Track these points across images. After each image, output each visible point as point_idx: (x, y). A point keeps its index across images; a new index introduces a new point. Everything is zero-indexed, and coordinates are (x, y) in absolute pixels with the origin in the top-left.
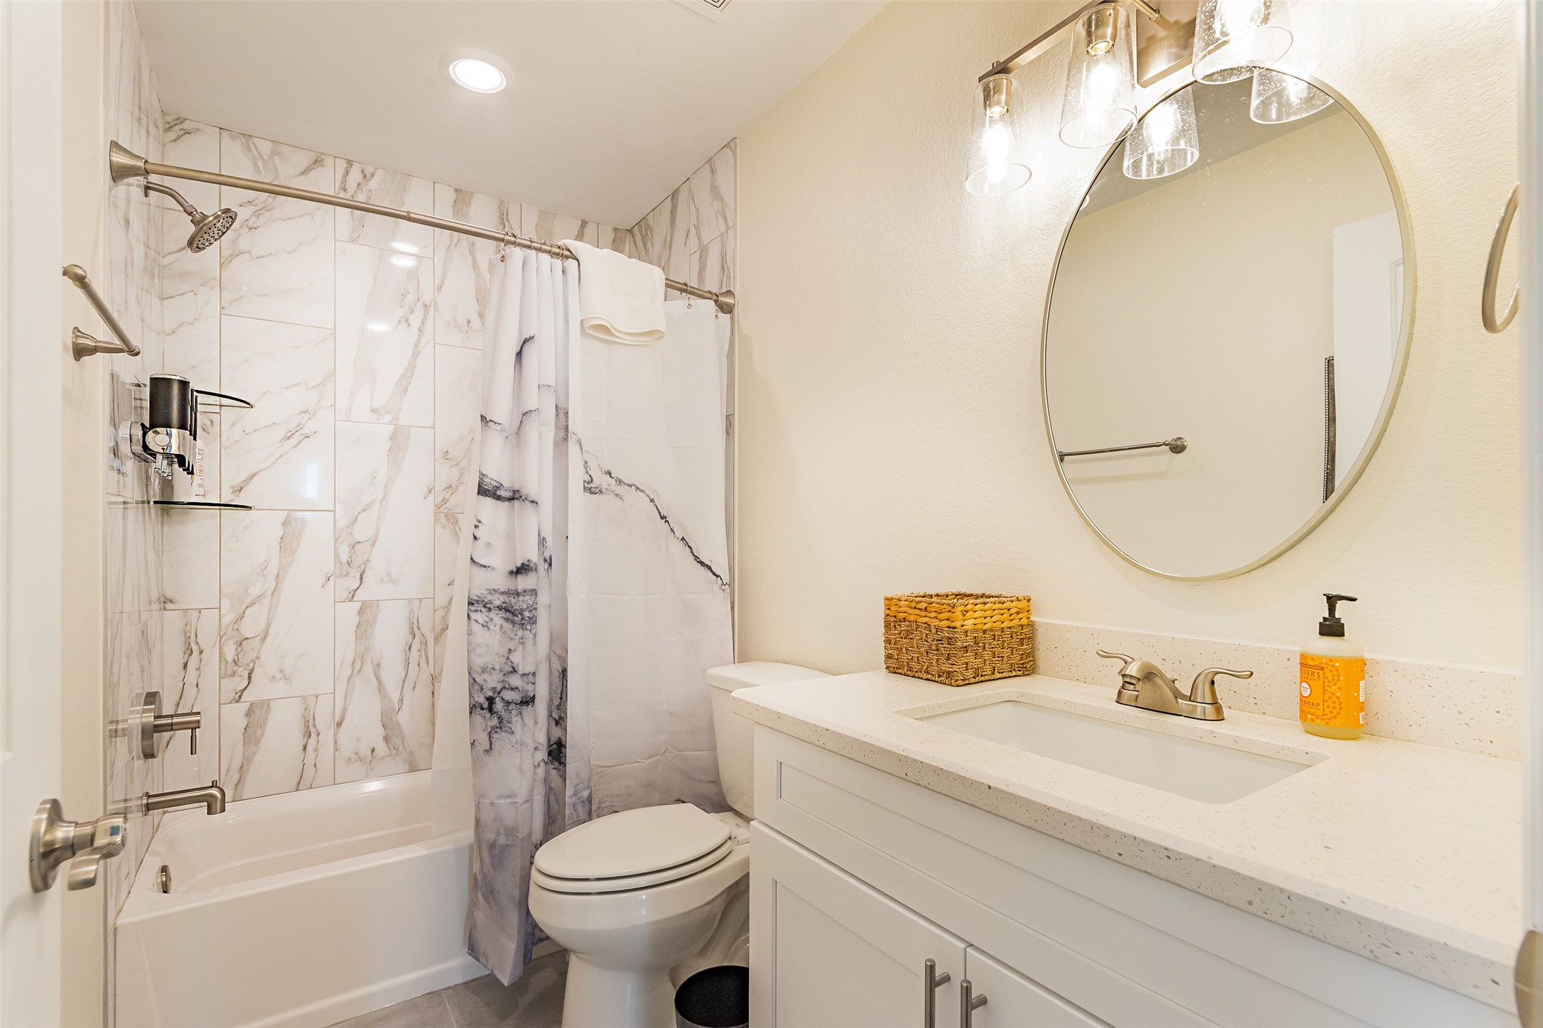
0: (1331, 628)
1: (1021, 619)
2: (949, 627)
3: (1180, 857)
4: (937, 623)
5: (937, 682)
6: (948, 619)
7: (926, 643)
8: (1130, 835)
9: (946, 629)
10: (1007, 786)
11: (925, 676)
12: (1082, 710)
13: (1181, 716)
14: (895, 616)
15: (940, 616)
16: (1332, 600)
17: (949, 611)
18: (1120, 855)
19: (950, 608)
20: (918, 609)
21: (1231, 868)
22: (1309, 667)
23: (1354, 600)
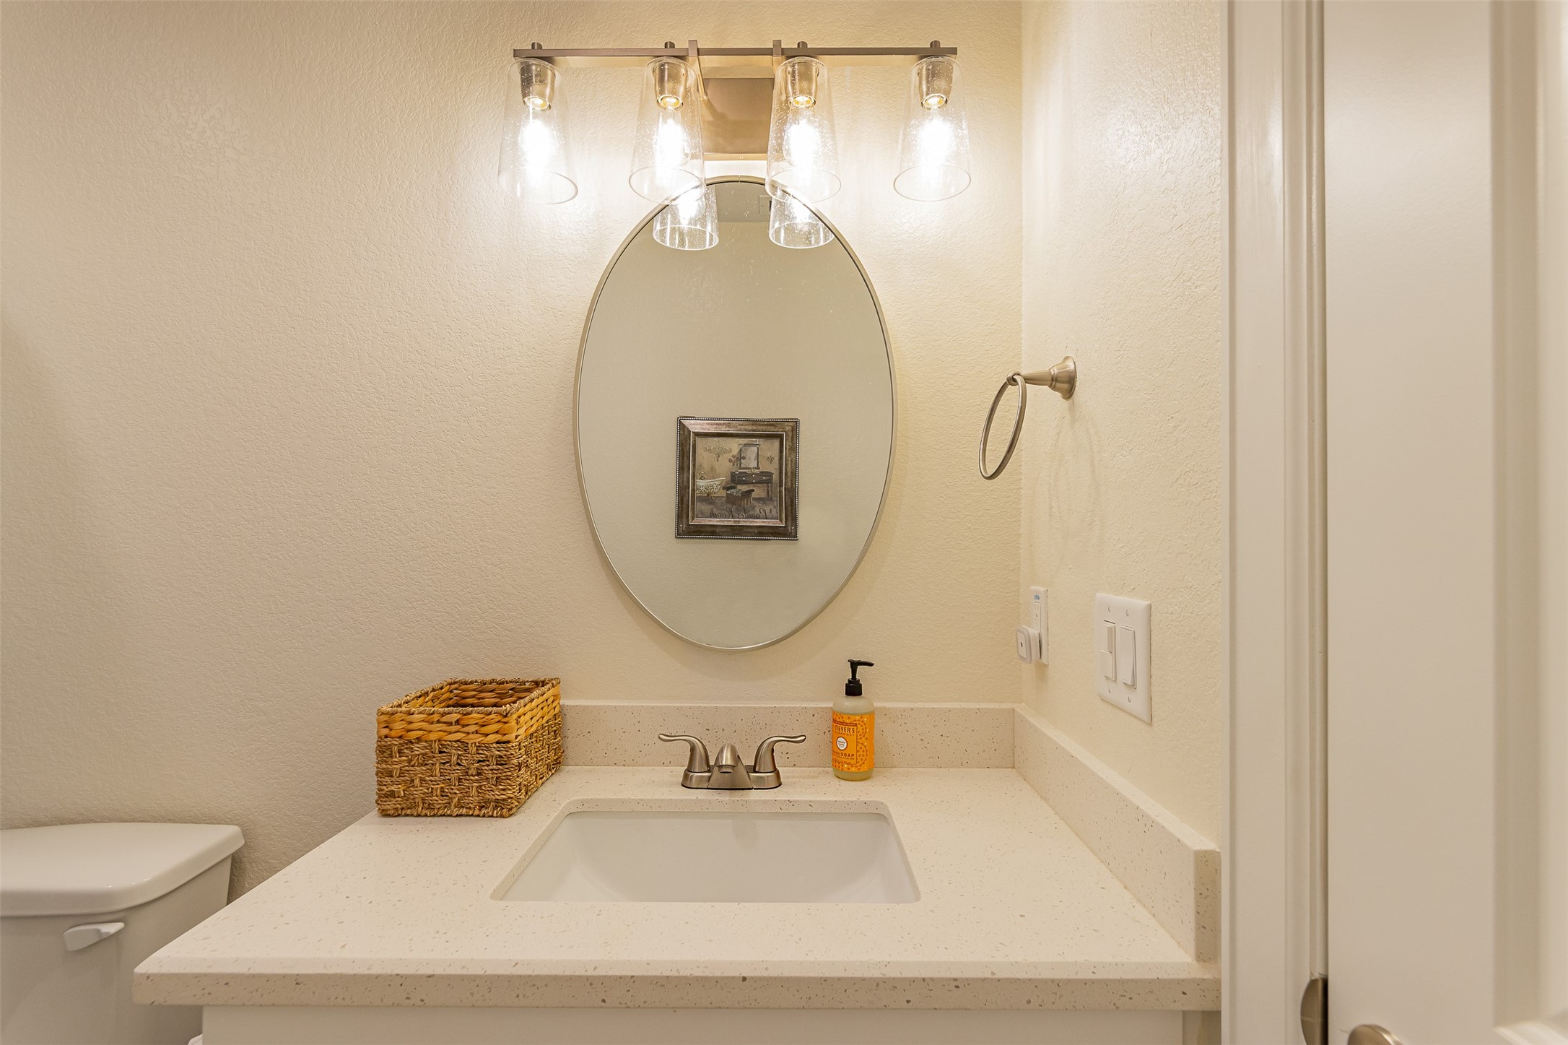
0: (854, 689)
1: (555, 708)
2: (497, 742)
3: (968, 982)
4: (478, 738)
5: (478, 816)
6: (497, 732)
7: (458, 767)
8: (918, 978)
9: (494, 745)
10: (766, 969)
11: (456, 811)
12: (660, 807)
13: (752, 789)
14: (400, 737)
15: (484, 730)
16: (854, 665)
17: (499, 721)
18: (908, 1002)
19: (499, 718)
20: (444, 723)
21: (1012, 976)
22: (839, 723)
23: (871, 665)
